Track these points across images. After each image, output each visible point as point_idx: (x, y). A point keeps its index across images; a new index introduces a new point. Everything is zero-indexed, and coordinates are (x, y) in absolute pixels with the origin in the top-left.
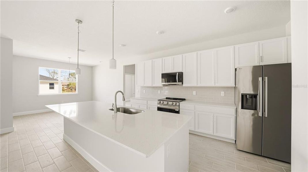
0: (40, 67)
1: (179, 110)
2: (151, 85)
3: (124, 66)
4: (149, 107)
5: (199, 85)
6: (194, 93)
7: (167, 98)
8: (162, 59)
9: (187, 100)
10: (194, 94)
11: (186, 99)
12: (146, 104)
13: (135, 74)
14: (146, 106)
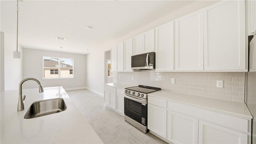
0: (44, 57)
1: (147, 105)
2: (123, 70)
3: (105, 52)
4: (118, 96)
5: (177, 70)
6: (173, 81)
7: (140, 86)
8: (133, 39)
9: (163, 90)
10: (172, 83)
11: (162, 88)
12: (115, 92)
13: (110, 59)
14: (115, 94)
